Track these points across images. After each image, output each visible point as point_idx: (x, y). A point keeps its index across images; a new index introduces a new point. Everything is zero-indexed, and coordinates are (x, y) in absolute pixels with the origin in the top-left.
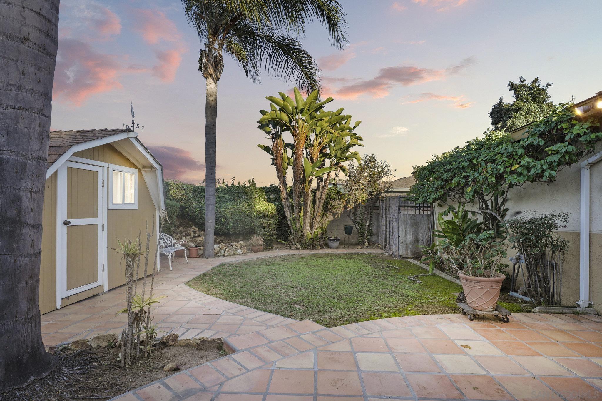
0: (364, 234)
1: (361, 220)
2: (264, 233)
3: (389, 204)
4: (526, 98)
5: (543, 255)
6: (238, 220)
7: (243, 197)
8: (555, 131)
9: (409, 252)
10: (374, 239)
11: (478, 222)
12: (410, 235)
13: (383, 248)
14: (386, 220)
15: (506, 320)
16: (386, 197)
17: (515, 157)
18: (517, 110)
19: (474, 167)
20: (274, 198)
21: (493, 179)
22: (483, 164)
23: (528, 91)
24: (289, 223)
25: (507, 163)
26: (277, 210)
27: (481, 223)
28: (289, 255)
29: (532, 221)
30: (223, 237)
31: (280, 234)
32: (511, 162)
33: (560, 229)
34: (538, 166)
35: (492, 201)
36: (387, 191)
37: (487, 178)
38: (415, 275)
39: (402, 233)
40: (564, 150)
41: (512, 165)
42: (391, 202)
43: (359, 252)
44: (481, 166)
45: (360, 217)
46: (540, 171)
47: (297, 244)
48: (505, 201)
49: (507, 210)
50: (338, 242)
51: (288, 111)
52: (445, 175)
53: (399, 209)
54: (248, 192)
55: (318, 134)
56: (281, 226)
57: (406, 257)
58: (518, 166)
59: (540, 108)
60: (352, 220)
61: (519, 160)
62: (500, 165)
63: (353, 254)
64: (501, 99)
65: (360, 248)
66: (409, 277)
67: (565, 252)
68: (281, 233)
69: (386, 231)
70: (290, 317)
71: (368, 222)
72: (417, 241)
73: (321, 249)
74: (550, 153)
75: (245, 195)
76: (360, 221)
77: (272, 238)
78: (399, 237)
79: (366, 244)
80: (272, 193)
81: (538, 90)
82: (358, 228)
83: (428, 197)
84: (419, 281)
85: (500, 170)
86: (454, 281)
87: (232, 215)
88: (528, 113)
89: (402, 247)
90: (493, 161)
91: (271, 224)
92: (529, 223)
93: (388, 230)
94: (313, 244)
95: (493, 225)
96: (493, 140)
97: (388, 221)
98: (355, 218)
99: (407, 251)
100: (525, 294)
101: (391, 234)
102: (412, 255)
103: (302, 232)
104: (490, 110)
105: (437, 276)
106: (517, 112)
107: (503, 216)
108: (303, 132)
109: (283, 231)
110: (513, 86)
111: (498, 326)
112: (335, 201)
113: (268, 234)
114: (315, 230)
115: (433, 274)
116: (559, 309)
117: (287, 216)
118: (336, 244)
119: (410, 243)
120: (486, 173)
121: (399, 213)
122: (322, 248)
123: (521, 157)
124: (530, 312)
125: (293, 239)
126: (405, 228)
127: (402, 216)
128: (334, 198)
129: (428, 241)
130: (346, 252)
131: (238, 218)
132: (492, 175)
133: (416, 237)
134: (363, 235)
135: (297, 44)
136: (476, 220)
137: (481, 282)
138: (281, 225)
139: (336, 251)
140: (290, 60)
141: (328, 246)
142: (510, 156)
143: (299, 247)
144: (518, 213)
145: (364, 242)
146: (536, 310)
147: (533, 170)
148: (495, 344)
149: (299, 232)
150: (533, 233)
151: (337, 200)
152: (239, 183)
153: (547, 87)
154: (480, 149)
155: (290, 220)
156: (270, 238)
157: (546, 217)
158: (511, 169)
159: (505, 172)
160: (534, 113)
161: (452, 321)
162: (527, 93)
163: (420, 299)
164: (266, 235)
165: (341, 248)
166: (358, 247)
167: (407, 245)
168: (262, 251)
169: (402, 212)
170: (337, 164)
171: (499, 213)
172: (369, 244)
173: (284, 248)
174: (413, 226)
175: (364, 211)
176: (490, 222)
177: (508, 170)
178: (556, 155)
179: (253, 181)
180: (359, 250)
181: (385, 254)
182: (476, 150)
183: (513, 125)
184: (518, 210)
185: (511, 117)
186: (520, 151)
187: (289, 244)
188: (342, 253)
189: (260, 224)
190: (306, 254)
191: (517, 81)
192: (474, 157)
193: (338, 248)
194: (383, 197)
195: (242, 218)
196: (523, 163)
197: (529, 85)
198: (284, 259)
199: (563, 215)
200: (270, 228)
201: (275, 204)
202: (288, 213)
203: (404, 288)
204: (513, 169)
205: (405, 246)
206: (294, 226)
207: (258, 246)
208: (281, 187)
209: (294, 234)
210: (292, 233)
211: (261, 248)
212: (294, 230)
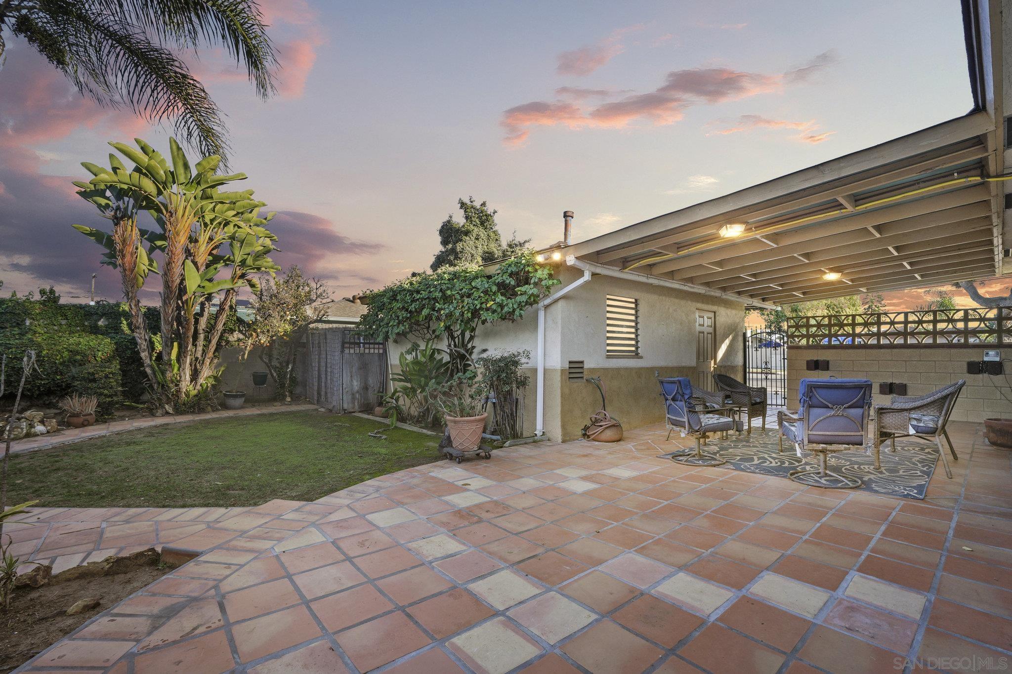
0: (285, 384)
1: (280, 363)
2: (98, 391)
3: (326, 338)
4: (475, 221)
5: (510, 393)
8: (522, 272)
9: (356, 404)
10: (298, 390)
11: (444, 361)
12: (357, 381)
13: (316, 402)
14: (319, 362)
15: (488, 457)
16: (317, 329)
17: (489, 293)
18: (467, 233)
19: (447, 299)
20: (106, 326)
21: (470, 315)
22: (458, 297)
23: (477, 214)
24: (148, 371)
25: (483, 299)
26: (117, 349)
27: (449, 362)
28: (156, 426)
29: (503, 359)
32: (486, 298)
33: (524, 366)
34: (510, 304)
35: (459, 339)
36: (320, 321)
37: (463, 313)
38: (376, 431)
39: (346, 379)
40: (530, 293)
41: (487, 302)
42: (329, 337)
43: (280, 411)
44: (455, 299)
45: (278, 359)
46: (511, 310)
47: (167, 407)
48: (472, 338)
49: (473, 347)
50: (243, 399)
51: (158, 177)
52: (413, 306)
53: (343, 347)
54: (40, 313)
55: (209, 223)
57: (353, 411)
58: (493, 303)
59: (488, 235)
60: (265, 363)
61: (493, 297)
62: (477, 300)
63: (271, 415)
64: (451, 217)
65: (280, 404)
66: (369, 434)
67: (527, 387)
69: (319, 377)
70: (234, 505)
71: (290, 367)
72: (366, 388)
73: (213, 411)
74: (519, 293)
76: (278, 365)
77: (115, 399)
78: (342, 384)
79: (289, 399)
80: (101, 317)
81: (486, 215)
82: (275, 374)
83: (390, 332)
84: (384, 437)
85: (476, 305)
86: (420, 431)
88: (477, 239)
89: (347, 398)
90: (469, 296)
91: (113, 374)
92: (500, 360)
93: (323, 376)
94: (199, 404)
95: (461, 365)
96: (468, 273)
97: (323, 364)
98: (270, 360)
99: (354, 403)
100: (493, 433)
101: (329, 381)
102: (359, 408)
103: (177, 385)
104: (439, 227)
105: (400, 429)
106: (466, 235)
107: (471, 354)
108: (186, 217)
110: (463, 205)
111: (483, 464)
112: (232, 333)
113: (106, 392)
114: (201, 381)
115: (396, 427)
116: (523, 441)
117: (144, 358)
118: (239, 402)
119: (358, 392)
120: (462, 308)
121: (342, 352)
122: (215, 410)
123: (494, 293)
124: (501, 447)
125: (158, 399)
126: (351, 372)
127: (346, 356)
128: (231, 329)
129: (380, 388)
130: (259, 412)
132: (468, 310)
133: (365, 383)
134: (282, 386)
135: (176, 64)
136: (441, 359)
137: (468, 422)
139: (241, 413)
140: (163, 89)
141: (225, 407)
142: (486, 292)
143: (171, 411)
144: (485, 351)
145: (284, 396)
146: (507, 444)
147: (506, 308)
148: (487, 477)
149: (171, 385)
150: (504, 370)
151: (237, 332)
153: (494, 213)
154: (453, 280)
155: (151, 367)
156: (110, 399)
157: (514, 355)
158: (486, 305)
159: (481, 308)
160: (483, 239)
161: (442, 467)
162: (477, 216)
163: (395, 456)
164: (101, 394)
165: (247, 407)
166: (275, 404)
167: (353, 394)
168: (92, 425)
169: (347, 351)
170: (243, 276)
171: (467, 351)
172: (291, 398)
173: (139, 416)
174: (361, 369)
175: (284, 349)
176: (458, 361)
177: (484, 306)
178: (524, 296)
179: (51, 292)
180: (276, 408)
181: (319, 410)
182: (449, 280)
183: (463, 249)
184: (484, 348)
185: (461, 240)
186: (494, 288)
187: (147, 408)
188: (253, 415)
190: (189, 421)
191: (466, 200)
192: (448, 288)
193: (242, 408)
194: (313, 329)
196: (498, 300)
197: (478, 207)
198: (150, 432)
199: (526, 352)
200: (111, 380)
201: (112, 338)
202: (146, 353)
203: (370, 447)
204: (488, 305)
205: (350, 397)
206: (160, 376)
207: (84, 416)
208: (133, 307)
209: (160, 390)
210: (156, 388)
211: (92, 419)
212: (159, 383)
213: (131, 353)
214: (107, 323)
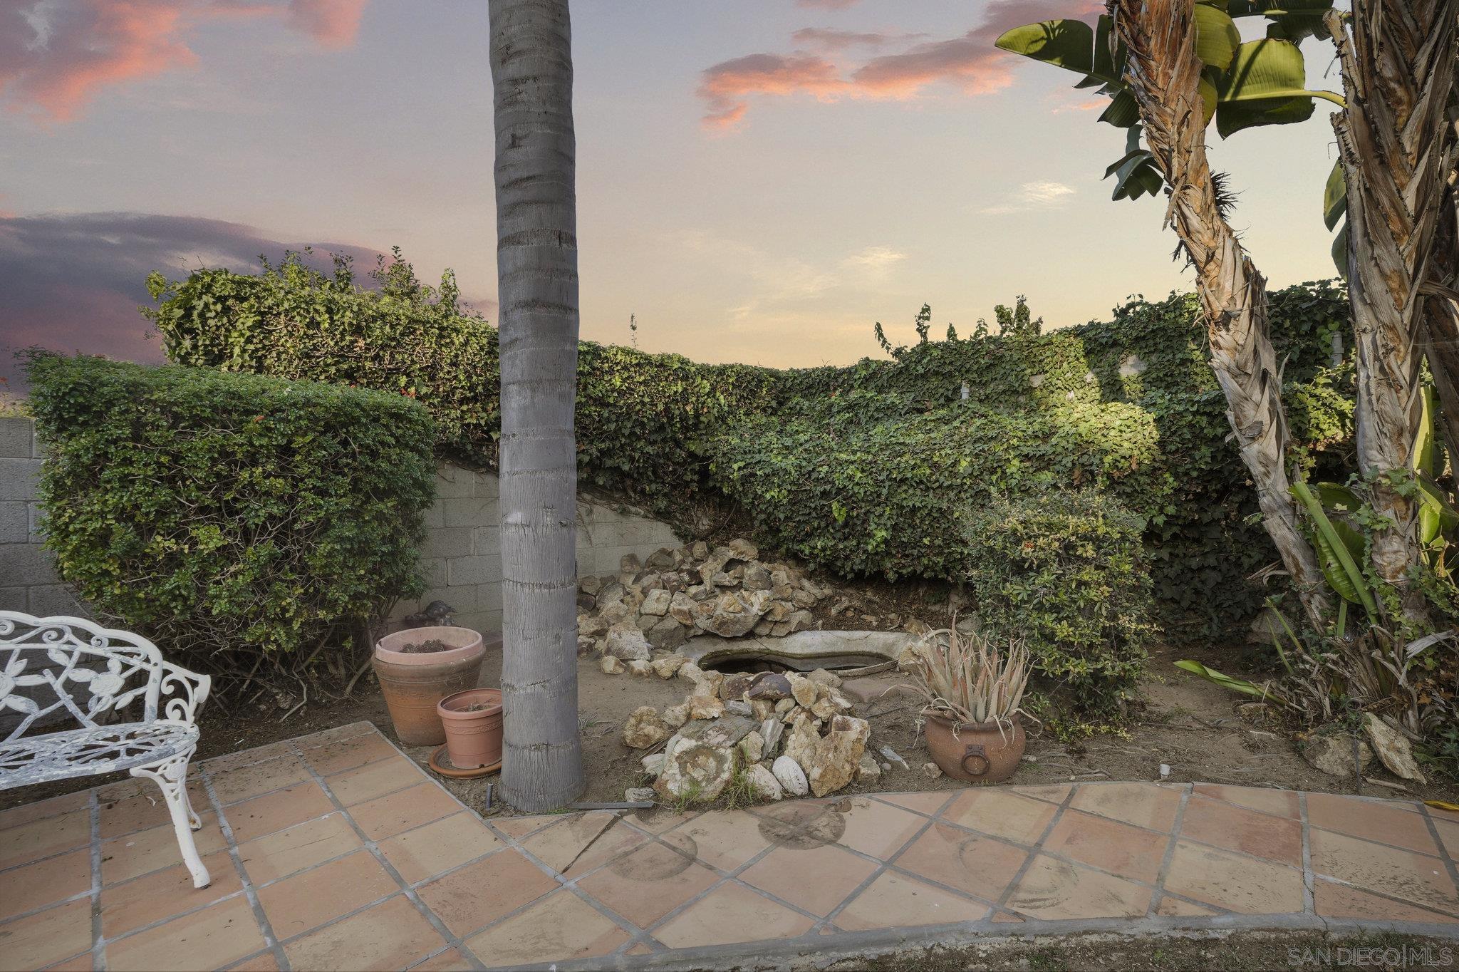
2: (1036, 619)
6: (914, 510)
7: (965, 392)
20: (1143, 379)
24: (1282, 531)
26: (1162, 444)
30: (869, 595)
31: (1189, 595)
47: (1372, 726)
54: (989, 367)
56: (1195, 548)
68: (1197, 592)
75: (972, 383)
80: (1129, 350)
87: (879, 484)
91: (1098, 542)
109: (1213, 577)
113: (1063, 630)
117: (1257, 470)
131: (913, 498)
138: (1197, 541)
143: (1400, 762)
152: (951, 333)
155: (1295, 511)
164: (1049, 638)
179: (1023, 312)
187: (1279, 713)
189: (998, 543)
195: (931, 500)
200: (1088, 574)
201: (1148, 406)
206: (1337, 565)
207: (965, 731)
208: (1194, 222)
209: (1339, 633)
210: (1315, 614)
211: (1002, 747)
212: (1333, 597)
213: (1213, 458)
214: (1144, 368)
